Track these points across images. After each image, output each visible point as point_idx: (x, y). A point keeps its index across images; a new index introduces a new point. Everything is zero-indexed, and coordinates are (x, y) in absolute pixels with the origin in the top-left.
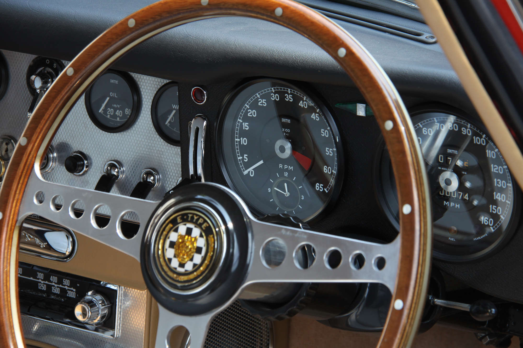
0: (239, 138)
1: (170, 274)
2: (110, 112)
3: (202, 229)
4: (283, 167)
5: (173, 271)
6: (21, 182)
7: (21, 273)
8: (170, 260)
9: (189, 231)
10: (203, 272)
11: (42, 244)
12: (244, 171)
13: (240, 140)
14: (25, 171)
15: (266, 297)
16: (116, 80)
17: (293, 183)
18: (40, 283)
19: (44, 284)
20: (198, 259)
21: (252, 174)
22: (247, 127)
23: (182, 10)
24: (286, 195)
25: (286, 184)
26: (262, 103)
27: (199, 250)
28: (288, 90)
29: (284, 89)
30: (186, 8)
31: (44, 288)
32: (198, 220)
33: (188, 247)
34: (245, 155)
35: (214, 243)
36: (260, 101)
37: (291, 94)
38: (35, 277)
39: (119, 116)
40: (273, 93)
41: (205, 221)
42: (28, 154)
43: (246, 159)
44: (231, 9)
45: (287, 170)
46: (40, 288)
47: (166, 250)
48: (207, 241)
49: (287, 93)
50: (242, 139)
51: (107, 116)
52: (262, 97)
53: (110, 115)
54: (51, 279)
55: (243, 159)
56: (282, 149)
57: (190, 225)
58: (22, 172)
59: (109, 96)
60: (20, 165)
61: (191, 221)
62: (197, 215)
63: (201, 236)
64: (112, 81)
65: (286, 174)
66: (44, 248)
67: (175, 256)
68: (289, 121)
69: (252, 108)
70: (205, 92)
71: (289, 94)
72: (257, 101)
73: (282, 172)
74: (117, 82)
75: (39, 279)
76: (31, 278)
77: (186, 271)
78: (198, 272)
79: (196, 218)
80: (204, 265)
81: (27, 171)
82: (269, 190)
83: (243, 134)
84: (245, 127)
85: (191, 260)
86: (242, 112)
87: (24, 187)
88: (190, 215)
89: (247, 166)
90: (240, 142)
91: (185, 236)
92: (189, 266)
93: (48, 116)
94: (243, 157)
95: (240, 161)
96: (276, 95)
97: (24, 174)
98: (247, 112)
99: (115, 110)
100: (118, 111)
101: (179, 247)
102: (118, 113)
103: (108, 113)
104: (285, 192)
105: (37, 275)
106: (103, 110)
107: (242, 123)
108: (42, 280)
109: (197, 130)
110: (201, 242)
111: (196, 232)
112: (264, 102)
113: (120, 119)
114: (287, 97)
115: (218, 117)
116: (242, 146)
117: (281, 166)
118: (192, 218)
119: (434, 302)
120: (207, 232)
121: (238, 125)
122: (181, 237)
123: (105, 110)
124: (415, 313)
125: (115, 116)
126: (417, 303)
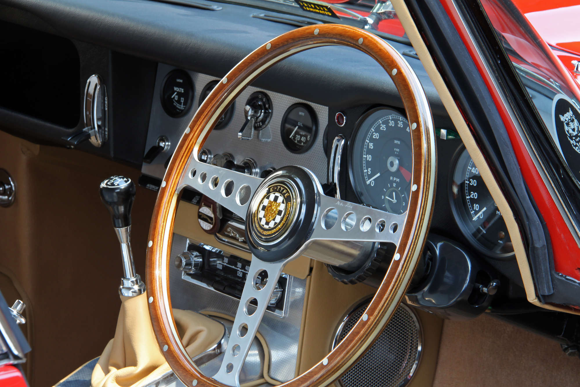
0: (366, 155)
1: (259, 229)
2: (297, 138)
3: (284, 197)
4: (393, 179)
5: (261, 227)
6: (182, 161)
7: (227, 262)
8: (261, 219)
9: (276, 198)
10: (280, 229)
11: (240, 239)
12: (367, 181)
13: (367, 157)
14: (186, 153)
15: (345, 264)
16: (303, 112)
17: (398, 191)
18: (239, 270)
19: (241, 271)
20: (278, 219)
21: (372, 184)
22: (372, 147)
23: (302, 38)
24: (394, 201)
25: (394, 193)
26: (383, 128)
27: (280, 213)
28: (400, 118)
29: (397, 117)
30: (304, 36)
31: (241, 275)
32: (283, 190)
33: (273, 210)
34: (369, 169)
35: (290, 208)
36: (382, 126)
37: (402, 121)
38: (236, 266)
39: (303, 142)
40: (391, 120)
41: (288, 192)
42: (189, 140)
43: (369, 172)
44: (332, 38)
45: (395, 182)
46: (238, 275)
47: (260, 211)
48: (286, 206)
49: (399, 120)
50: (368, 155)
51: (295, 141)
52: (383, 123)
53: (297, 140)
54: (246, 268)
55: (367, 172)
56: (392, 164)
57: (277, 194)
58: (184, 153)
59: (298, 125)
60: (183, 148)
61: (279, 192)
62: (283, 187)
63: (283, 202)
64: (300, 113)
65: (394, 185)
66: (241, 242)
67: (264, 217)
68: (399, 142)
69: (376, 132)
70: (345, 118)
71: (400, 121)
72: (379, 126)
73: (392, 182)
74: (303, 114)
75: (238, 268)
76: (233, 267)
77: (269, 227)
78: (277, 229)
79: (282, 189)
80: (281, 224)
81: (187, 153)
82: (383, 197)
83: (369, 152)
84: (371, 147)
85: (274, 220)
86: (369, 135)
87: (184, 164)
88: (279, 187)
89: (370, 177)
90: (366, 158)
91: (273, 202)
92: (272, 224)
93: (206, 113)
94: (368, 170)
95: (365, 173)
96: (393, 122)
97: (185, 155)
98: (372, 135)
99: (301, 136)
100: (303, 137)
101: (268, 210)
102: (303, 139)
103: (296, 139)
104: (393, 199)
105: (237, 264)
106: (292, 136)
107: (368, 143)
108: (240, 269)
109: (337, 146)
110: (282, 207)
111: (281, 199)
112: (384, 127)
113: (303, 144)
114: (399, 124)
115: (351, 137)
116: (367, 162)
117: (391, 178)
118: (280, 189)
119: (482, 290)
120: (288, 200)
121: (366, 145)
122: (270, 202)
123: (294, 136)
124: (408, 265)
125: (300, 141)
126: (411, 257)
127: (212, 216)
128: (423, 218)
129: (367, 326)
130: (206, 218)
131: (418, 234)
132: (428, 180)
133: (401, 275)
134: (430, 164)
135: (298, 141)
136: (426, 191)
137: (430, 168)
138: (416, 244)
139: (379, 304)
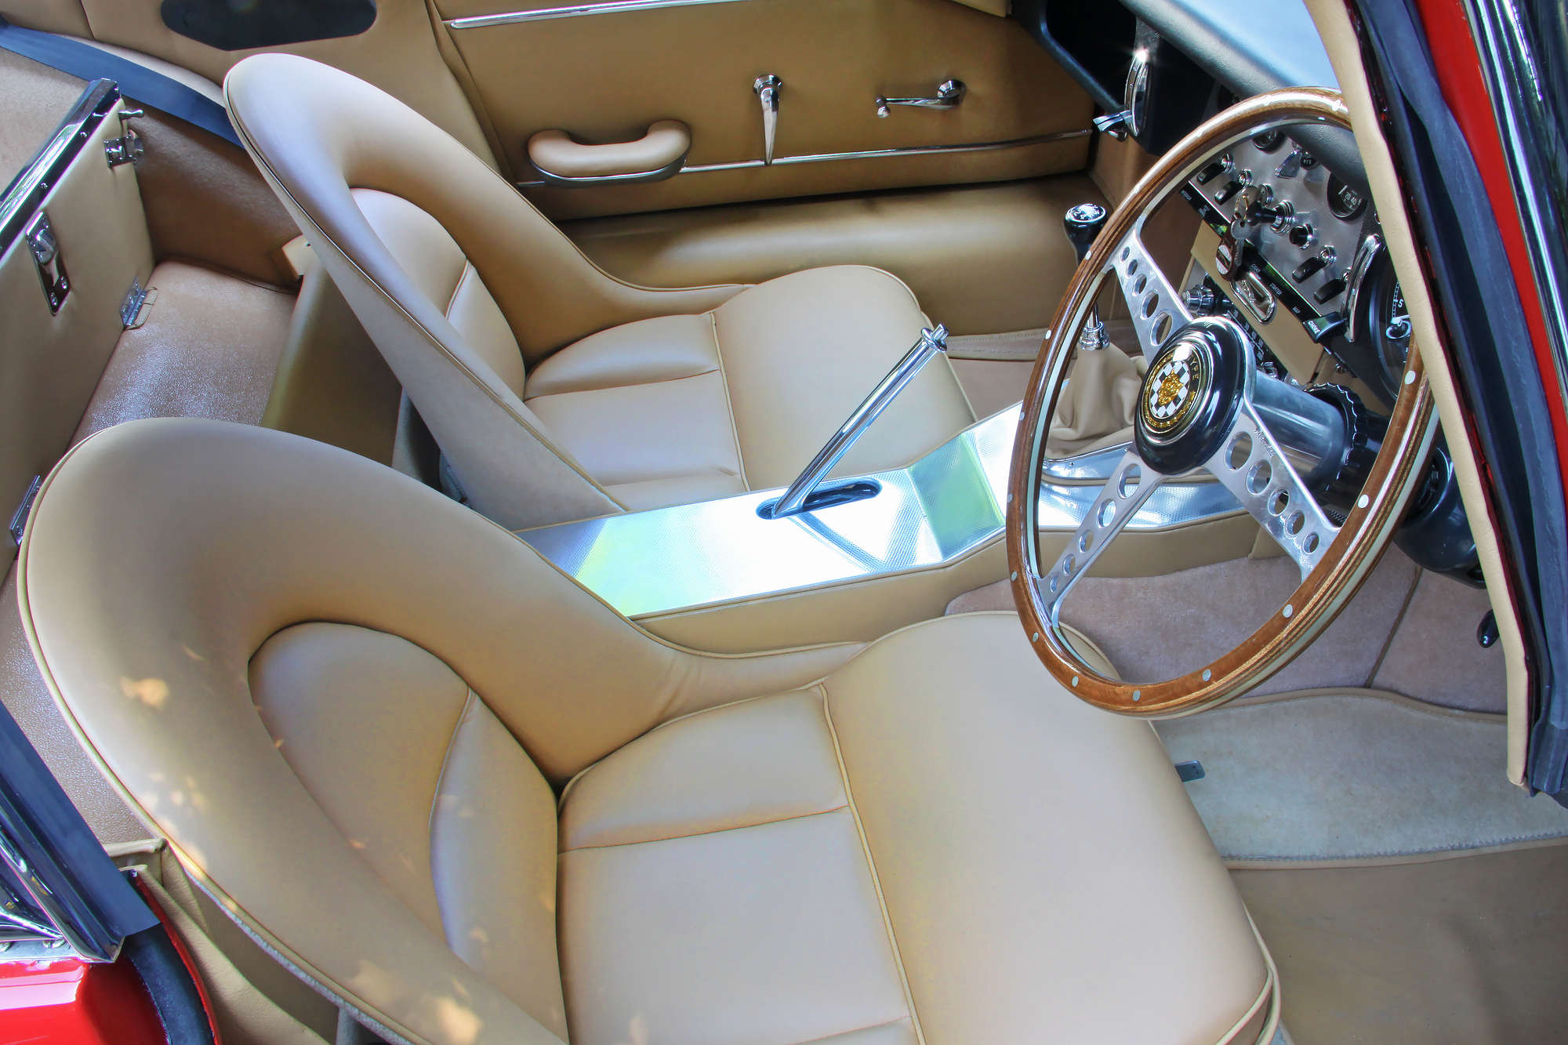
3: (1191, 378)
106: (1342, 193)
124: (1301, 633)
125: (1349, 202)
126: (1311, 622)
127: (1230, 259)
128: (1357, 564)
129: (1204, 691)
130: (1223, 260)
131: (1338, 590)
132: (1394, 498)
133: (1283, 644)
134: (1409, 466)
135: (1347, 201)
136: (1381, 518)
137: (1408, 475)
138: (1327, 603)
139: (1232, 670)
